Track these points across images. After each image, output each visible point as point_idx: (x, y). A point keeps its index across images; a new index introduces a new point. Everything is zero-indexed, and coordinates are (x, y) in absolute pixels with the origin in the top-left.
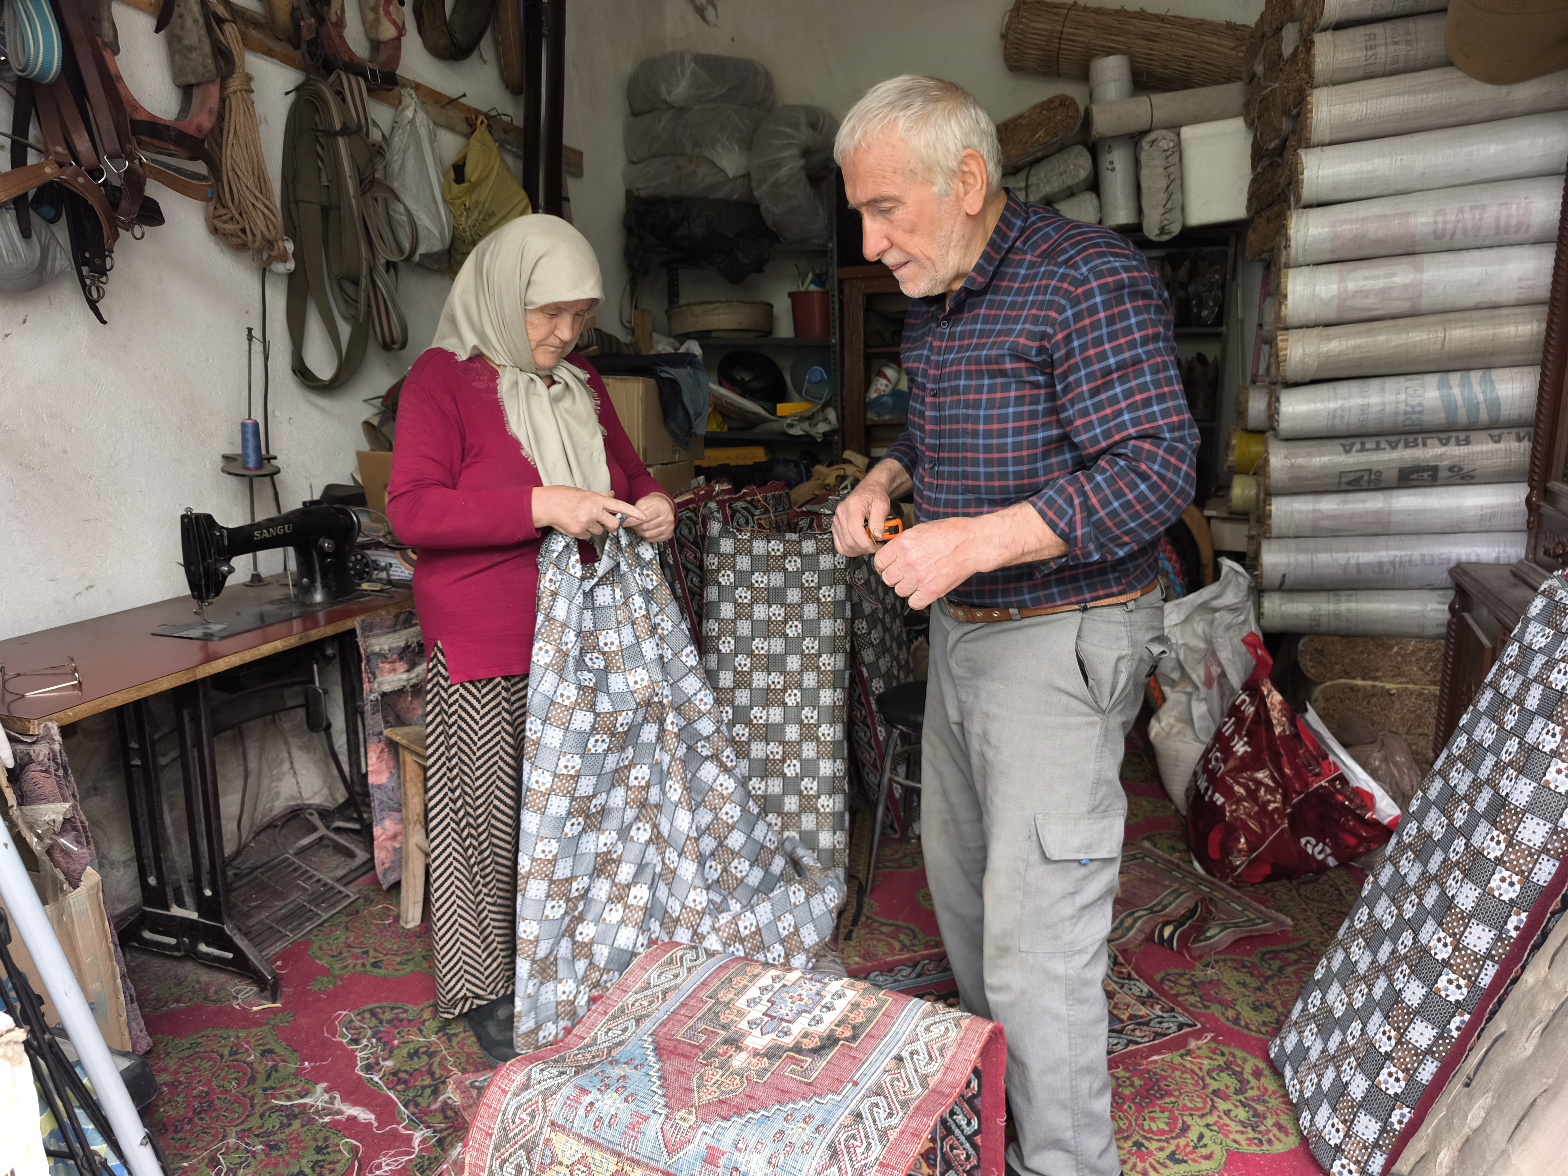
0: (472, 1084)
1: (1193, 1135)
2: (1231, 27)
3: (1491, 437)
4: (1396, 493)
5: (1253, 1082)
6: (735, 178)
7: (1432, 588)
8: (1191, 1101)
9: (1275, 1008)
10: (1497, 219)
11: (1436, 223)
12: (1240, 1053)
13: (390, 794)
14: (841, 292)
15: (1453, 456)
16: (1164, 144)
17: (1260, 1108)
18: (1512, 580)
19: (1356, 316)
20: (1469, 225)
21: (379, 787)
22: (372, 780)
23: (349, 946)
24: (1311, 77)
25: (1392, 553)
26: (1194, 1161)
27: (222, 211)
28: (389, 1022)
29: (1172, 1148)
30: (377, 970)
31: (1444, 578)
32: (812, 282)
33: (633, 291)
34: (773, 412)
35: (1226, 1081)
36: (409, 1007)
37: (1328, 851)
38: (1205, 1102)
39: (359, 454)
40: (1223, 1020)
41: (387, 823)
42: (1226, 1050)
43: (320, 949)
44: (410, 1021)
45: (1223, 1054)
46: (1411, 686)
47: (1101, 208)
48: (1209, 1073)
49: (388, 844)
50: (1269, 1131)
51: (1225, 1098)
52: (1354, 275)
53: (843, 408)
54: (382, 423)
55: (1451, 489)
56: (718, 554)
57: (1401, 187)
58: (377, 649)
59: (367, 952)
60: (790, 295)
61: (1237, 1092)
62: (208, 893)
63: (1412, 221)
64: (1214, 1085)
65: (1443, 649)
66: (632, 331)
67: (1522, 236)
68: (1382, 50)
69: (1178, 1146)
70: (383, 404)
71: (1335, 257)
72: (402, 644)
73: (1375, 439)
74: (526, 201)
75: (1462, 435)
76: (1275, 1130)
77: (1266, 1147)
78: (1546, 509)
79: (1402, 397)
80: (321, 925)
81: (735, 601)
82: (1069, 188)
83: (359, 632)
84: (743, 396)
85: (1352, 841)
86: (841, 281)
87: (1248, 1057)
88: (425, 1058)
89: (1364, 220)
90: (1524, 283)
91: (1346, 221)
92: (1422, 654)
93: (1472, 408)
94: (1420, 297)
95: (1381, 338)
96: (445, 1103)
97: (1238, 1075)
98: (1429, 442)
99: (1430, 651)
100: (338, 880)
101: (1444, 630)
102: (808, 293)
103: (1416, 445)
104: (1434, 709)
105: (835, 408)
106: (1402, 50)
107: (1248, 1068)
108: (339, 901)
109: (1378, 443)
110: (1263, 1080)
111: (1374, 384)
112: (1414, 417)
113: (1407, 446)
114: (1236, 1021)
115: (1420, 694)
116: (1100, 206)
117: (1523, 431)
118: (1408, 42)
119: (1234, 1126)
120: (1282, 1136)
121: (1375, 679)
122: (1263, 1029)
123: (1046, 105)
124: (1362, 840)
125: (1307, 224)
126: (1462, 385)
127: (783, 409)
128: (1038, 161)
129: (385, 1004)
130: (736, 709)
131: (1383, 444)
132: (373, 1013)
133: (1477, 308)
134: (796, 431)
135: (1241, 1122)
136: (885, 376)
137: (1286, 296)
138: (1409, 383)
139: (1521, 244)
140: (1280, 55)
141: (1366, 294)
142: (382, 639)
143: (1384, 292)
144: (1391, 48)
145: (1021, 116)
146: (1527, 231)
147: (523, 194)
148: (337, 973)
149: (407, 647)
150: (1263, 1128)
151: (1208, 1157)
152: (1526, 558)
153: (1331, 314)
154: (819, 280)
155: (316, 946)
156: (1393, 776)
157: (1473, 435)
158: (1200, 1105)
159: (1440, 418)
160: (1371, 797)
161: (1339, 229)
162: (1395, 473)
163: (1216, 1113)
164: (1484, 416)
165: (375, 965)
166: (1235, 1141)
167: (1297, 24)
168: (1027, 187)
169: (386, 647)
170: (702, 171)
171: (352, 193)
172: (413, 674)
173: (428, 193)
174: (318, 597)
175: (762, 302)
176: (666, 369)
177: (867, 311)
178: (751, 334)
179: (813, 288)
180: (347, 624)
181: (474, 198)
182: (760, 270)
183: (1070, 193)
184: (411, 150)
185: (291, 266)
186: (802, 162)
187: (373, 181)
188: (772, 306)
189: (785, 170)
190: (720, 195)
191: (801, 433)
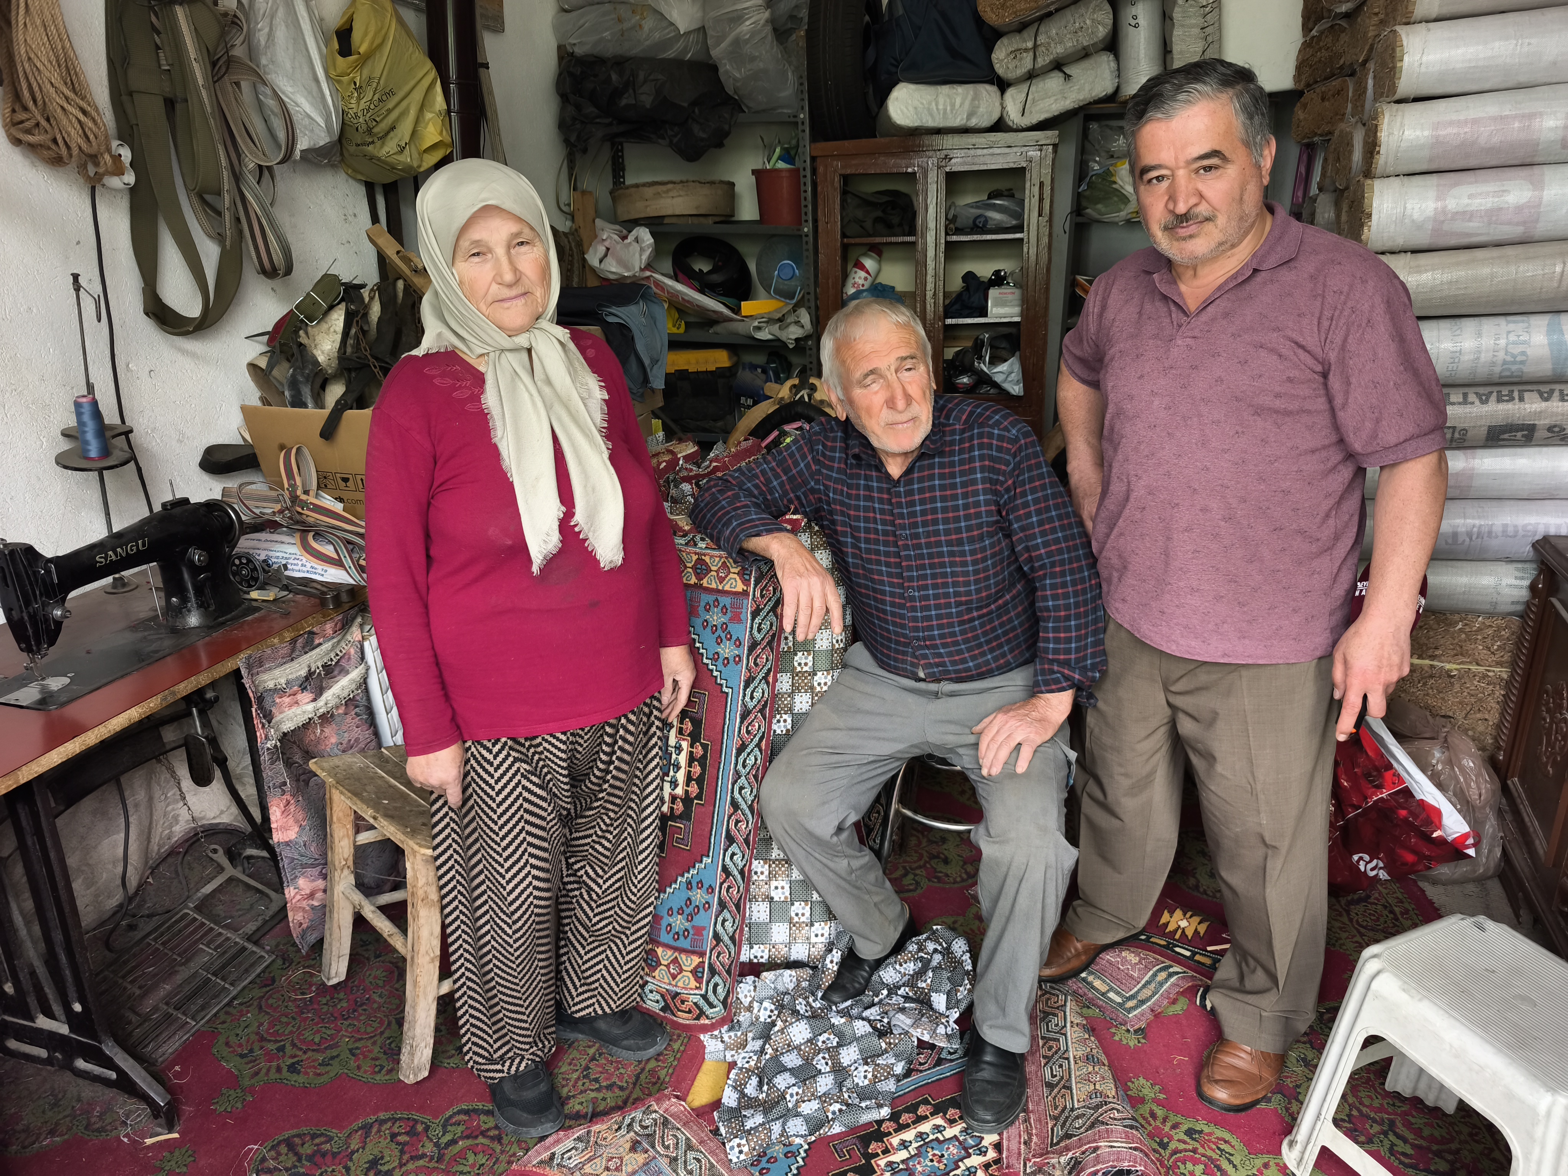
4: (1480, 452)
6: (687, 34)
7: (1509, 560)
13: (302, 850)
14: (814, 171)
15: (1554, 414)
19: (1453, 242)
21: (287, 844)
22: (277, 837)
23: (262, 1039)
25: (1470, 521)
27: (22, 116)
28: (310, 1158)
30: (294, 1077)
31: (1526, 551)
32: (780, 158)
33: (571, 169)
34: (737, 310)
36: (333, 1133)
37: (1381, 864)
39: (244, 409)
41: (301, 882)
43: (227, 1044)
44: (335, 1155)
46: (1474, 668)
47: (1119, 72)
49: (304, 904)
52: (1455, 191)
53: (817, 308)
54: (271, 365)
55: (1545, 449)
57: (1523, 79)
58: (271, 685)
59: (283, 1049)
60: (754, 172)
62: (77, 1007)
63: (1536, 123)
65: (1514, 628)
66: (572, 216)
70: (269, 343)
71: (1433, 167)
72: (303, 672)
73: (1462, 390)
74: (433, 73)
79: (1502, 342)
80: (229, 1004)
82: (1084, 48)
83: (244, 672)
84: (702, 292)
85: (1410, 858)
86: (813, 159)
89: (1475, 121)
91: (1451, 123)
92: (1490, 632)
94: (1537, 221)
95: (1486, 271)
98: (1527, 396)
99: (1501, 628)
100: (249, 936)
101: (1519, 608)
102: (774, 171)
103: (1512, 399)
105: (808, 309)
108: (253, 965)
109: (1465, 395)
111: (1469, 325)
112: (1514, 368)
113: (1499, 400)
115: (1485, 676)
116: (1119, 69)
124: (1422, 857)
125: (1402, 125)
127: (747, 307)
128: (1049, 15)
129: (305, 1130)
131: (1472, 397)
132: (291, 1147)
134: (764, 335)
136: (862, 268)
137: (1370, 216)
138: (1512, 326)
141: (1469, 215)
142: (277, 672)
143: (1493, 214)
147: (429, 64)
148: (246, 1082)
149: (310, 674)
153: (1422, 239)
154: (786, 156)
155: (222, 1039)
156: (1458, 781)
159: (1546, 369)
160: (1438, 813)
161: (1442, 133)
162: (1484, 431)
165: (292, 1068)
168: (1035, 46)
169: (283, 681)
170: (648, 24)
171: (200, 81)
172: (321, 702)
173: (306, 70)
174: (193, 620)
175: (722, 182)
176: (614, 310)
177: (844, 193)
178: (710, 221)
179: (781, 165)
180: (229, 665)
181: (366, 72)
182: (720, 145)
183: (1084, 54)
184: (281, 13)
185: (130, 178)
186: (767, 14)
187: (230, 61)
188: (733, 184)
189: (746, 26)
190: (670, 54)
191: (770, 337)
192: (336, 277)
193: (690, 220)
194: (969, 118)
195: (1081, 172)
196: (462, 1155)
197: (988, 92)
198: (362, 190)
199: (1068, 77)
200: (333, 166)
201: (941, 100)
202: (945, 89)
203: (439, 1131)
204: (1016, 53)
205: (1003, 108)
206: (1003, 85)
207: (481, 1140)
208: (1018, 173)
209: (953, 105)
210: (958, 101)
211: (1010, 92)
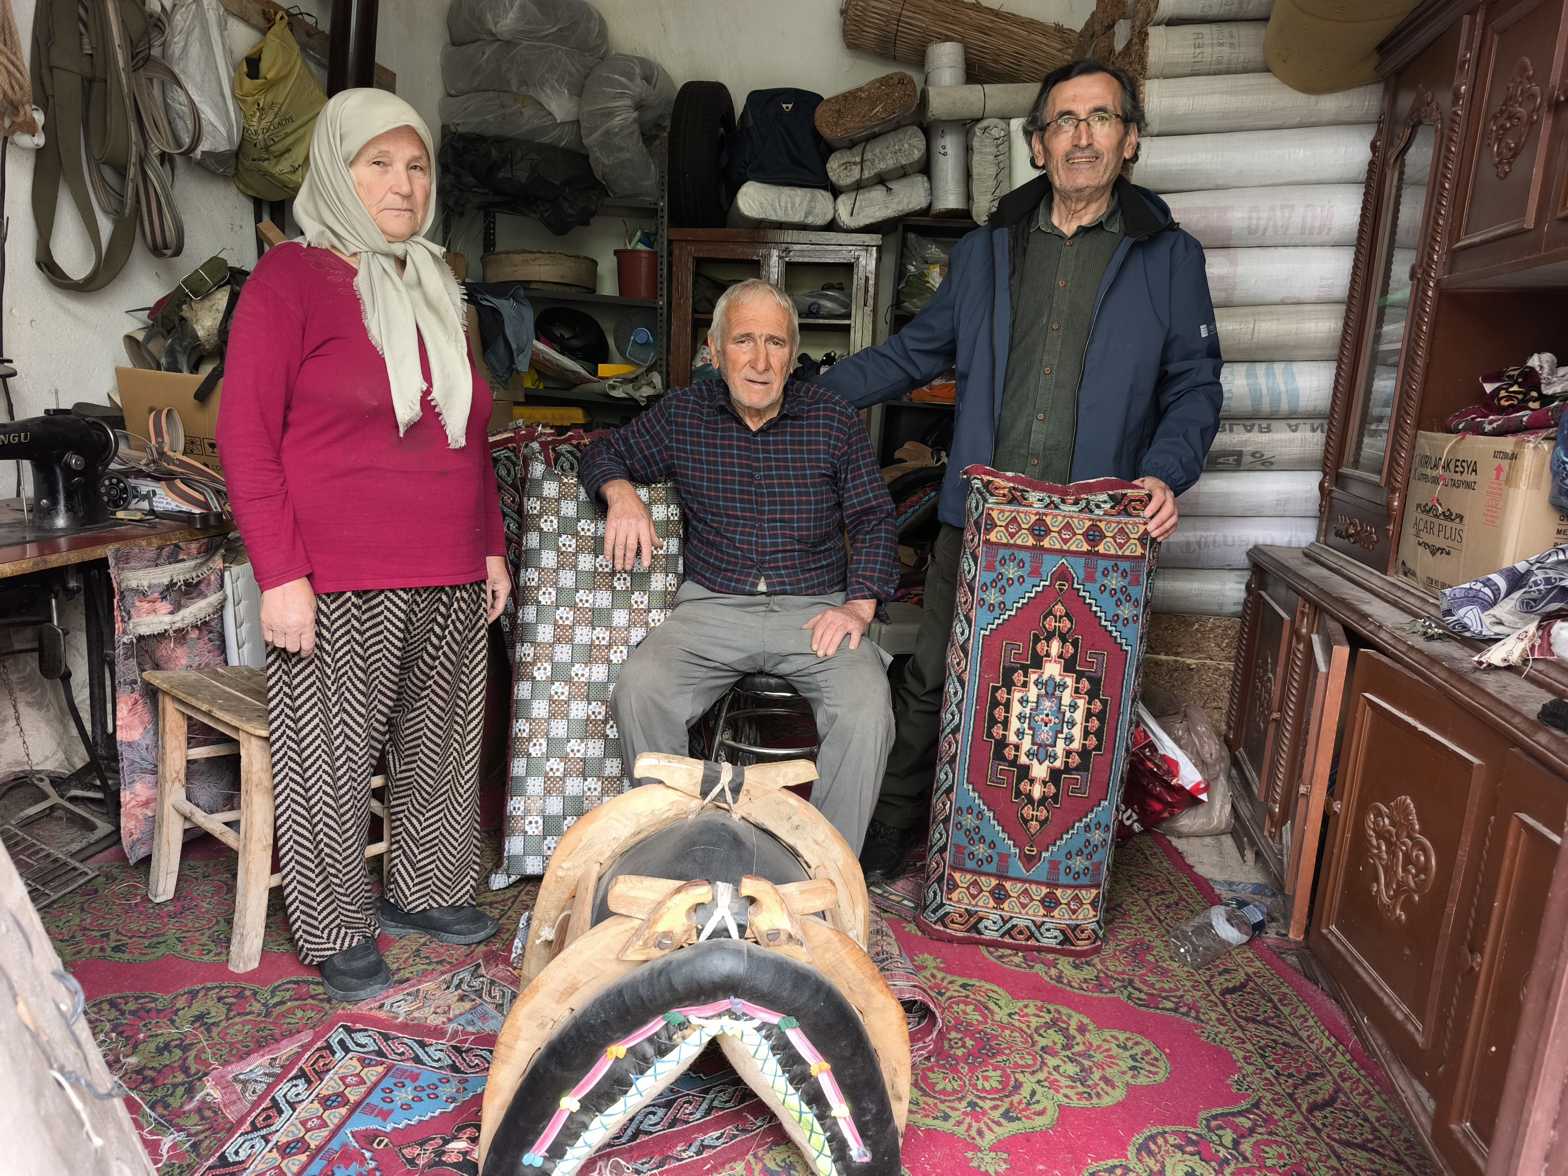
0: (235, 1079)
1: (1025, 1092)
2: (1059, 29)
3: (1289, 426)
5: (1079, 1038)
6: (563, 124)
7: (1232, 569)
8: (1022, 1058)
9: (1094, 966)
10: (1304, 218)
11: (1250, 218)
12: (1064, 1010)
13: (144, 753)
14: (670, 253)
15: (1255, 443)
16: (995, 132)
17: (1087, 1063)
18: (1306, 560)
20: (1279, 223)
21: (130, 745)
22: (121, 736)
23: (85, 929)
24: (1144, 68)
25: (1198, 533)
26: (1028, 1118)
28: (133, 1013)
29: (1006, 1106)
30: (120, 955)
31: (1243, 560)
32: (640, 241)
34: (594, 372)
35: (1053, 1037)
36: (158, 995)
37: (1135, 817)
38: (1035, 1059)
39: (117, 370)
40: (1047, 979)
41: (138, 787)
42: (1052, 1008)
44: (159, 1011)
45: (1049, 1012)
46: (1208, 662)
47: (931, 191)
48: (1037, 1030)
49: (139, 812)
50: (1097, 1085)
51: (1054, 1054)
53: (668, 374)
54: (148, 339)
55: (1252, 474)
56: (540, 498)
57: (1221, 181)
58: (134, 584)
59: (107, 935)
60: (616, 252)
61: (1065, 1047)
63: (1229, 215)
64: (1042, 1042)
65: (1238, 627)
67: (1324, 238)
68: (1208, 50)
69: (1012, 1104)
70: (149, 318)
72: (166, 581)
75: (1264, 424)
76: (1102, 1084)
77: (1095, 1100)
78: (1337, 493)
81: (558, 549)
82: (903, 167)
83: (111, 562)
84: (563, 353)
85: (1157, 806)
86: (670, 242)
87: (1073, 1013)
88: (178, 1052)
90: (1324, 282)
92: (1220, 631)
93: (1276, 397)
94: (1235, 287)
96: (203, 1101)
97: (1064, 1032)
98: (1235, 428)
99: (1226, 628)
100: (73, 855)
101: (1240, 608)
102: (635, 252)
104: (1229, 683)
105: (660, 373)
106: (1226, 52)
107: (1073, 1024)
108: (73, 880)
110: (1087, 1035)
114: (1059, 979)
115: (1217, 669)
116: (931, 189)
117: (1316, 423)
118: (1232, 45)
119: (1064, 1082)
120: (1108, 1089)
121: (1177, 654)
122: (1084, 986)
123: (884, 81)
124: (1167, 805)
126: (1267, 375)
127: (604, 369)
128: (875, 136)
129: (128, 993)
130: (555, 666)
132: (113, 1004)
133: (1283, 303)
134: (618, 394)
135: (1070, 1077)
139: (1322, 245)
140: (1111, 51)
142: (141, 573)
144: (1217, 49)
145: (861, 89)
146: (1328, 233)
149: (172, 584)
150: (1090, 1082)
151: (1041, 1113)
152: (1318, 540)
154: (647, 239)
156: (1194, 745)
157: (1274, 424)
158: (1030, 1062)
159: (1248, 405)
160: (1176, 764)
163: (1046, 1069)
164: (1284, 407)
165: (116, 949)
166: (1066, 1096)
167: (1129, 22)
168: (862, 161)
169: (145, 584)
170: (528, 112)
171: (121, 65)
172: (178, 617)
173: (214, 85)
174: (61, 522)
175: (586, 258)
176: (488, 297)
177: (697, 275)
178: (573, 289)
179: (640, 247)
180: (97, 553)
181: (270, 97)
182: (586, 223)
183: (903, 173)
184: (196, 33)
185: (40, 140)
186: (635, 114)
187: (148, 58)
188: (596, 263)
189: (617, 121)
190: (546, 139)
191: (623, 395)
192: (224, 261)
193: (555, 287)
194: (807, 215)
195: (901, 274)
196: (291, 1011)
197: (823, 198)
198: (250, 206)
199: (889, 190)
200: (225, 177)
201: (783, 198)
202: (787, 191)
203: (268, 995)
204: (847, 165)
205: (835, 211)
206: (836, 192)
207: (310, 1001)
208: (848, 268)
209: (793, 204)
210: (798, 200)
211: (842, 199)
